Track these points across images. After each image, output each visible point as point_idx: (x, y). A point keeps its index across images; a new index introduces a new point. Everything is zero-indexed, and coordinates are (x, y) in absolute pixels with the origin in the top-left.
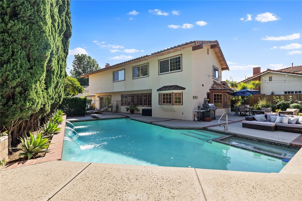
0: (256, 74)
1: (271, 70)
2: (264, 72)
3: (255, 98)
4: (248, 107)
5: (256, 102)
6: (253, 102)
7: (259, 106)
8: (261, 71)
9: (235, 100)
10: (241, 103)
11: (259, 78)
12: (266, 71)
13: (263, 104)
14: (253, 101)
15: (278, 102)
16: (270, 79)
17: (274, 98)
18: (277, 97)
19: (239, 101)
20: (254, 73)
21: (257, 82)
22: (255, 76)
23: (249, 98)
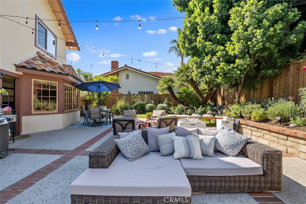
0: (115, 69)
1: (128, 67)
2: (122, 68)
3: (113, 97)
4: (105, 109)
5: (114, 102)
6: (111, 103)
7: (117, 107)
8: (120, 67)
9: (90, 100)
10: (97, 104)
11: (117, 74)
12: (124, 67)
13: (121, 105)
14: (111, 101)
15: (136, 102)
16: (127, 77)
17: (133, 97)
18: (135, 96)
19: (94, 101)
20: (112, 68)
21: (115, 77)
22: (113, 71)
23: (107, 97)
